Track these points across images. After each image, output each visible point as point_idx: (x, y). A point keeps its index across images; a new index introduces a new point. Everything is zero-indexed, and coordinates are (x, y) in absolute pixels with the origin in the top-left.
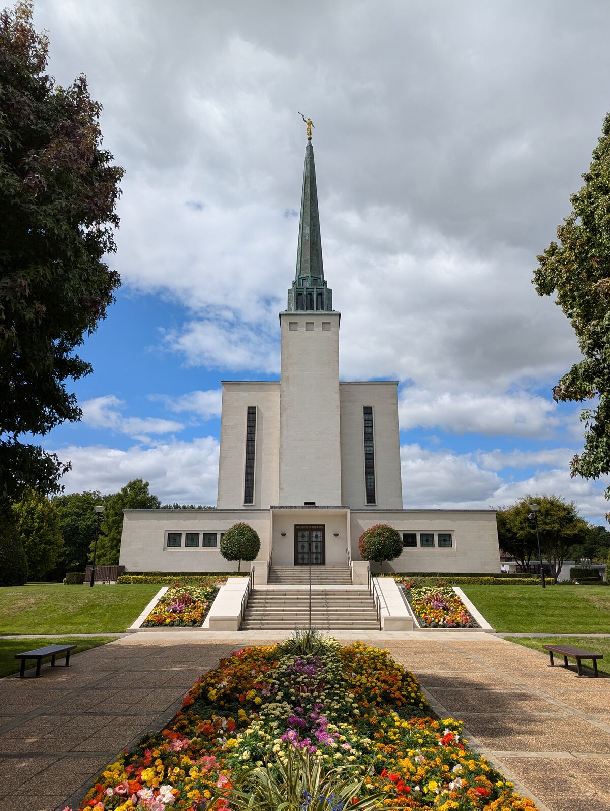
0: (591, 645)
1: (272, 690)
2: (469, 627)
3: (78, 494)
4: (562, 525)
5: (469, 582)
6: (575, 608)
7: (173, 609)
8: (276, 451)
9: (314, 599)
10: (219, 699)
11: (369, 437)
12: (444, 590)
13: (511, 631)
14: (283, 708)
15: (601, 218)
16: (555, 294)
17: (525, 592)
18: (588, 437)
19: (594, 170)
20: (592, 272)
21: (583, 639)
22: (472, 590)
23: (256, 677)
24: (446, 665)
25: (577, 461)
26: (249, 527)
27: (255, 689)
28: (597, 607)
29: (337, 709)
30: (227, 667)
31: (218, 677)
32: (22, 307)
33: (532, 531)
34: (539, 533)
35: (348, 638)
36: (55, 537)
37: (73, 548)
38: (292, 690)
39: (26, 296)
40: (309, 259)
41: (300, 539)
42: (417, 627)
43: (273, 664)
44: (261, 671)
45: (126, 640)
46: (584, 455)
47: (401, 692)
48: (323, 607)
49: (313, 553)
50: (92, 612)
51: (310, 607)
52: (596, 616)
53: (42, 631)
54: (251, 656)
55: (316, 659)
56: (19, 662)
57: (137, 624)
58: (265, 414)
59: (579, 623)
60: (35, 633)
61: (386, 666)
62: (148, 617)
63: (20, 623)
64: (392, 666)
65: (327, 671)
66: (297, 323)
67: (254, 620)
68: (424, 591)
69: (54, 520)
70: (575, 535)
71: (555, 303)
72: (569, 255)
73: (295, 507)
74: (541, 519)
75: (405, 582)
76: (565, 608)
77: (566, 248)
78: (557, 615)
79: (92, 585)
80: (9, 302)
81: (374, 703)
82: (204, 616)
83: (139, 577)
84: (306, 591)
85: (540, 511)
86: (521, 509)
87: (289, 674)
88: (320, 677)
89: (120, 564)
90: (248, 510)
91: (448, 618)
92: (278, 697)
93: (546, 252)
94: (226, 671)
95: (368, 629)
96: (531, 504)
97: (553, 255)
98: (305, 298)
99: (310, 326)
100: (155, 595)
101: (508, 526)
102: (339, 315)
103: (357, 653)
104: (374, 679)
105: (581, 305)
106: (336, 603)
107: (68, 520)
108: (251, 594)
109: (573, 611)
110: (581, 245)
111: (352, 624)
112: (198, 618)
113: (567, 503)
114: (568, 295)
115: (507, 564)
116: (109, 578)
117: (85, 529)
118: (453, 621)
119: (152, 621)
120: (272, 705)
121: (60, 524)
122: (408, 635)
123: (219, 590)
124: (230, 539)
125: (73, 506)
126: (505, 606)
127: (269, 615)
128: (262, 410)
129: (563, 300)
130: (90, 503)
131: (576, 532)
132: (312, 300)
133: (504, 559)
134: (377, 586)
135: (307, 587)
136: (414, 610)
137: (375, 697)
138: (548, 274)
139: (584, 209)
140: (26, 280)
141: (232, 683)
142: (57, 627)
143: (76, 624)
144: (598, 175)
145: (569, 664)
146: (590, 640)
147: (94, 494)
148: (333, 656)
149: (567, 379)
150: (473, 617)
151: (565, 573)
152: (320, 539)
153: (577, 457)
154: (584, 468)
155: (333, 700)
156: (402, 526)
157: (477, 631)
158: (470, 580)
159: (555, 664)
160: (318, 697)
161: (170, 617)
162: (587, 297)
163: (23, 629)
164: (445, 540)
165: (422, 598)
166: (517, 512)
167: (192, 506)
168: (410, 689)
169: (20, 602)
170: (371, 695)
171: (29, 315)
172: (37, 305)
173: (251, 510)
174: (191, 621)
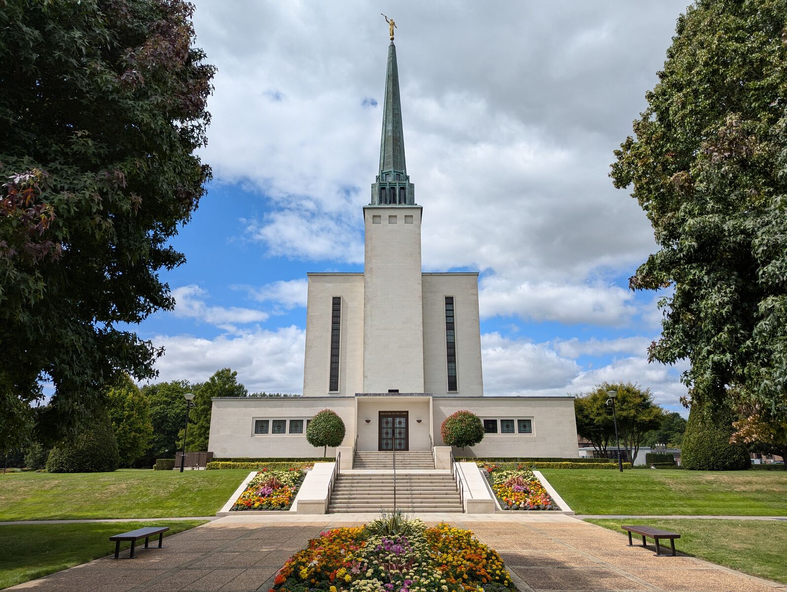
0: (668, 526)
1: (362, 568)
2: (550, 509)
3: (166, 383)
4: (637, 411)
5: (548, 467)
6: (652, 491)
7: (261, 493)
8: (360, 341)
9: (398, 483)
10: (310, 577)
11: (450, 327)
12: (524, 474)
13: (590, 513)
14: (373, 584)
15: (675, 114)
16: (632, 187)
17: (603, 476)
18: (664, 324)
19: (668, 68)
20: (667, 166)
21: (660, 520)
22: (552, 474)
23: (345, 557)
24: (528, 545)
25: (654, 347)
26: (334, 414)
27: (345, 567)
28: (673, 489)
29: (426, 585)
30: (316, 548)
31: (309, 556)
32: (119, 198)
33: (609, 417)
34: (616, 419)
35: (433, 520)
36: (145, 425)
37: (162, 435)
38: (382, 568)
39: (122, 187)
40: (392, 155)
41: (384, 425)
42: (499, 510)
43: (361, 544)
44: (350, 551)
45: (216, 523)
46: (661, 342)
47: (486, 570)
48: (408, 490)
49: (397, 439)
50: (183, 496)
51: (395, 490)
52: (672, 498)
53: (134, 515)
54: (339, 536)
55: (403, 538)
56: (114, 543)
57: (226, 508)
58: (350, 304)
59: (655, 505)
60: (127, 516)
61: (470, 545)
62: (237, 501)
63: (112, 507)
64: (476, 546)
65: (414, 551)
66: (380, 216)
67: (341, 503)
68: (505, 474)
69: (144, 408)
70: (651, 421)
71: (631, 195)
72: (646, 149)
73: (379, 395)
74: (617, 405)
75: (486, 467)
76: (642, 491)
77: (642, 142)
78: (634, 498)
79: (182, 471)
80: (107, 193)
81: (461, 580)
82: (291, 499)
83: (228, 463)
84: (391, 475)
85: (616, 398)
86: (598, 396)
87: (378, 553)
88: (407, 556)
89: (209, 451)
90: (333, 397)
91: (529, 500)
92: (369, 574)
93: (622, 146)
94: (316, 551)
95: (451, 512)
96: (608, 391)
97: (629, 149)
98: (388, 192)
99: (393, 220)
100: (244, 479)
101: (586, 413)
102: (421, 209)
103: (442, 534)
104: (459, 557)
105: (656, 198)
106: (420, 486)
107: (157, 408)
108: (337, 478)
109: (650, 494)
110: (657, 140)
111: (436, 507)
112: (286, 502)
113: (643, 390)
114: (644, 188)
115: (584, 450)
116: (199, 464)
117: (174, 417)
118: (534, 503)
119: (242, 505)
120: (363, 582)
121: (149, 413)
122: (490, 517)
123: (306, 474)
124: (316, 425)
125: (163, 395)
126: (583, 489)
127: (355, 498)
128: (346, 301)
129: (639, 194)
130: (179, 392)
131: (652, 418)
132: (395, 195)
133: (582, 445)
134: (459, 470)
135: (392, 472)
136: (496, 493)
137: (461, 574)
138: (625, 168)
139: (659, 106)
140: (123, 172)
141: (322, 562)
142: (149, 511)
143: (167, 508)
144: (672, 73)
145: (648, 544)
146: (667, 522)
147: (183, 383)
148: (419, 536)
149: (644, 269)
150: (552, 500)
151: (641, 458)
152: (403, 425)
153: (654, 343)
154: (662, 354)
155: (422, 576)
156: (483, 412)
157: (557, 513)
158: (550, 465)
159: (633, 544)
160: (407, 574)
161: (258, 500)
162: (662, 190)
163: (115, 513)
164: (525, 425)
165: (504, 482)
166: (595, 399)
167: (278, 394)
168: (494, 567)
169: (112, 487)
170: (457, 572)
171: (126, 206)
172: (134, 196)
173: (336, 397)
174: (280, 504)
